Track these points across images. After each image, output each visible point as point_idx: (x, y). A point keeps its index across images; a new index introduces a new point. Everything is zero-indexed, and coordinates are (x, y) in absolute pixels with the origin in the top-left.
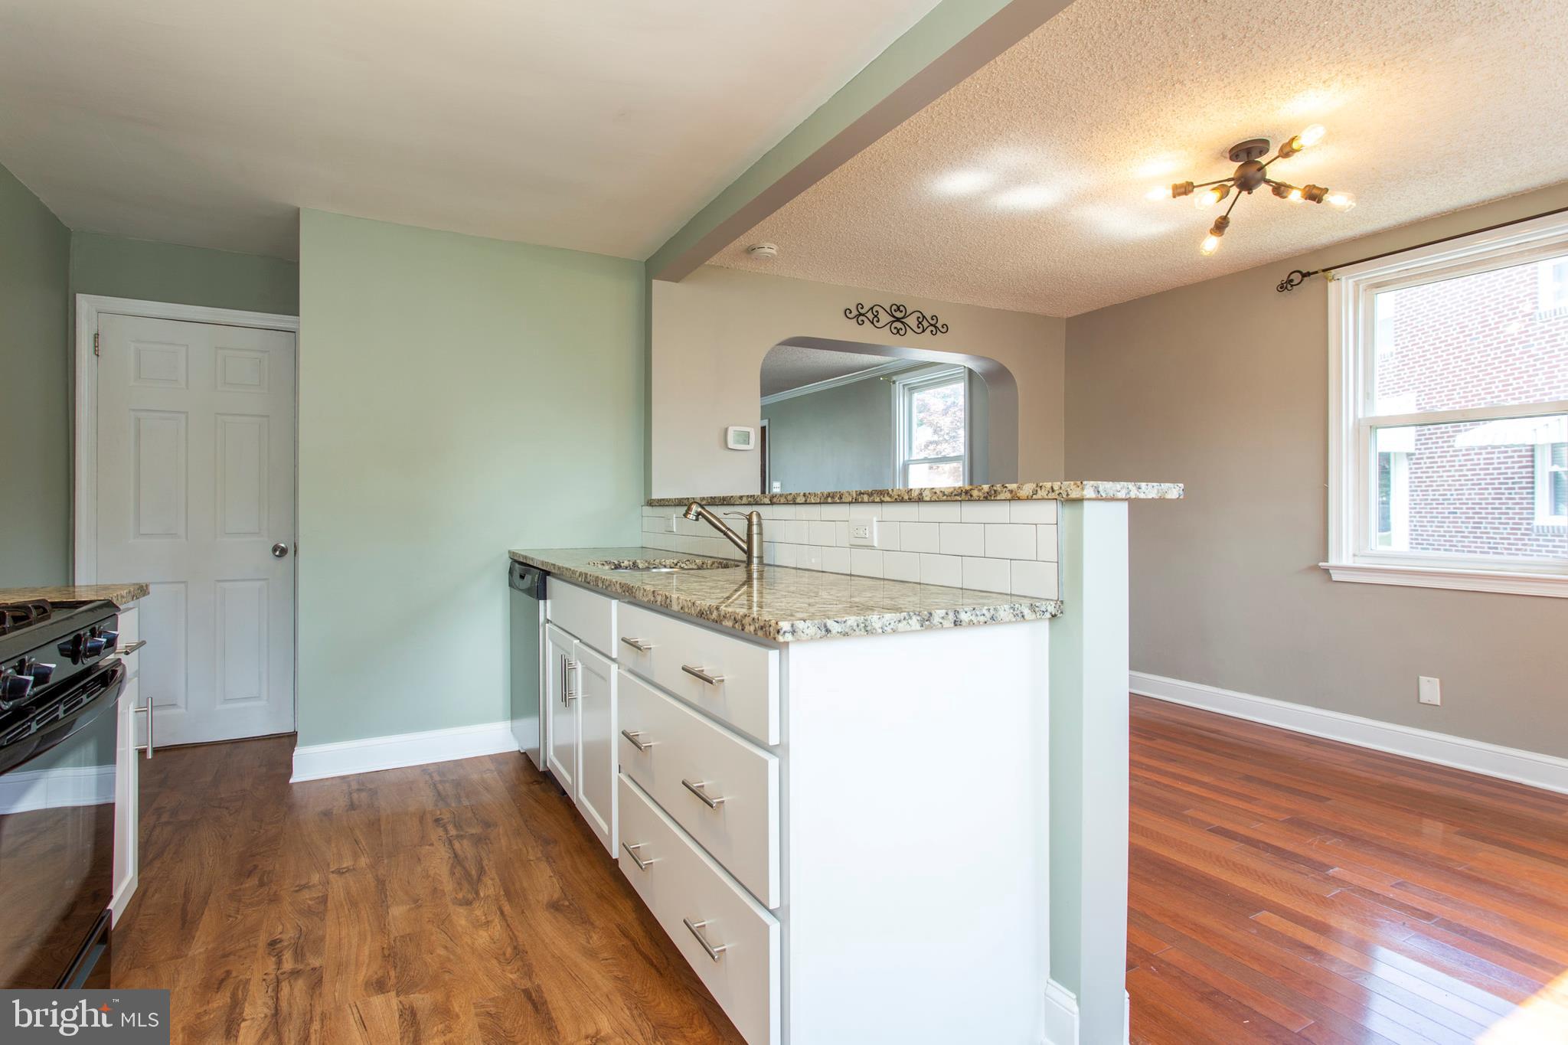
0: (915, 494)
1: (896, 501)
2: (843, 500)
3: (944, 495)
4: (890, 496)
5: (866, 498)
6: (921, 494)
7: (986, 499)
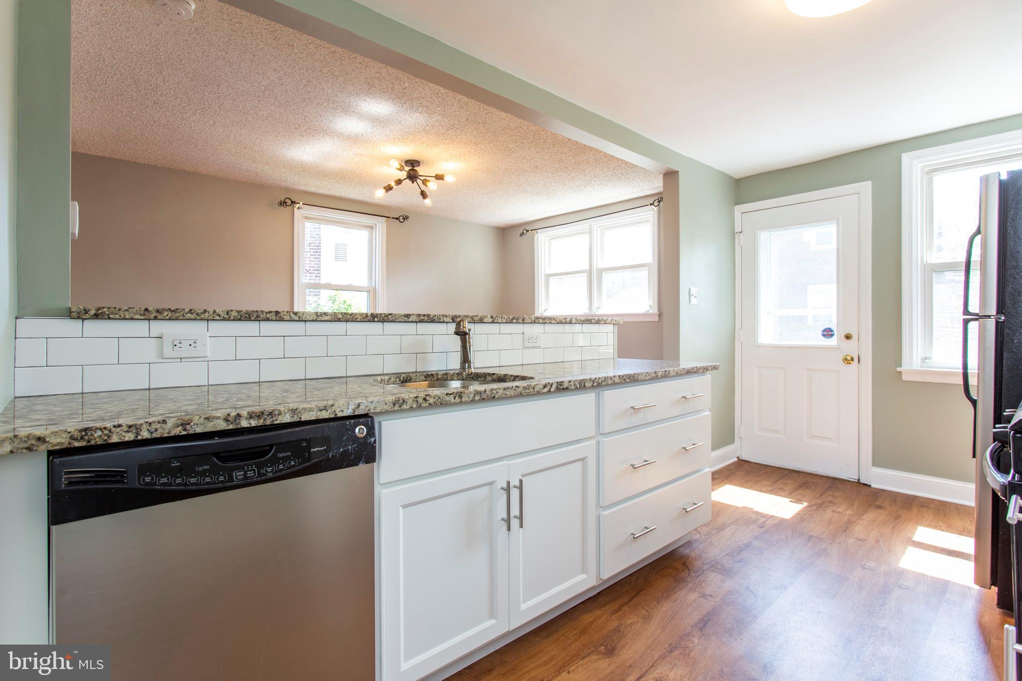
0: (568, 320)
1: (558, 323)
2: (525, 321)
3: (581, 321)
4: (556, 321)
5: (541, 321)
6: (571, 320)
7: (596, 323)
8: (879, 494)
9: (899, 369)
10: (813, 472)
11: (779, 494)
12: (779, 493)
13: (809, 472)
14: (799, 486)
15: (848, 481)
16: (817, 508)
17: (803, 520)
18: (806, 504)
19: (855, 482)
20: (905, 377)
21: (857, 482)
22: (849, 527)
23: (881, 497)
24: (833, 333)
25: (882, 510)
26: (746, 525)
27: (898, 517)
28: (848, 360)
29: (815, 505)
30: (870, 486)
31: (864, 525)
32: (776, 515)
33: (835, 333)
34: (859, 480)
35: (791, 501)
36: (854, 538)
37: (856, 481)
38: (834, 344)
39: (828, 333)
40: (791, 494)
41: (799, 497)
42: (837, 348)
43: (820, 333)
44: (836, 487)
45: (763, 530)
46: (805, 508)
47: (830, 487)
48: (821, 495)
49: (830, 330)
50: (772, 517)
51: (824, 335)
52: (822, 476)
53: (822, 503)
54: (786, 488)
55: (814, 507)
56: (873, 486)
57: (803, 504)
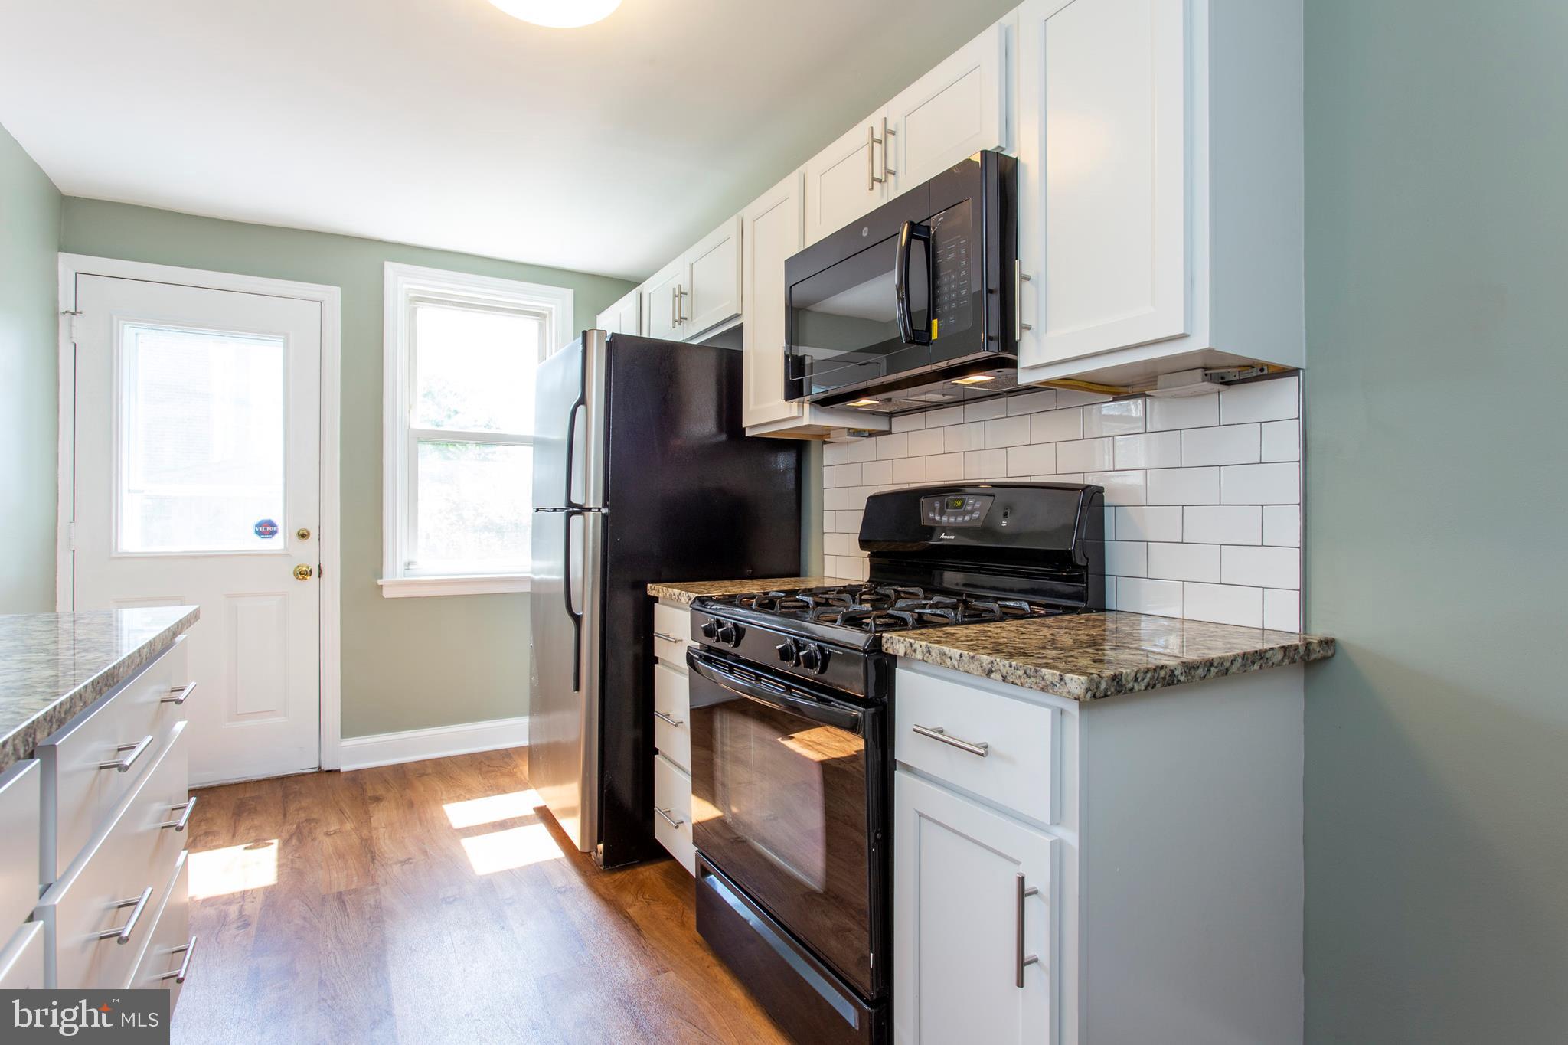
8: (357, 778)
9: (380, 582)
10: (241, 780)
11: (214, 844)
12: (212, 841)
13: (231, 782)
14: (234, 814)
15: (303, 774)
16: (300, 841)
17: (301, 873)
18: (276, 842)
19: (314, 773)
20: (387, 593)
21: (316, 772)
22: (372, 849)
23: (365, 783)
24: (275, 529)
25: (383, 802)
26: (213, 940)
27: (411, 805)
28: (302, 574)
29: (291, 836)
30: (339, 771)
31: (386, 835)
32: (249, 886)
33: (280, 528)
34: (320, 767)
35: (246, 848)
36: (396, 863)
37: (316, 770)
38: (279, 548)
39: (266, 529)
40: (234, 835)
41: (253, 834)
42: (285, 555)
43: (252, 529)
44: (295, 792)
45: (253, 929)
46: (280, 850)
47: (286, 796)
48: (285, 815)
49: (271, 524)
50: (244, 894)
51: (259, 533)
52: (259, 781)
53: (298, 827)
54: (215, 828)
55: (294, 841)
56: (343, 769)
57: (272, 844)
